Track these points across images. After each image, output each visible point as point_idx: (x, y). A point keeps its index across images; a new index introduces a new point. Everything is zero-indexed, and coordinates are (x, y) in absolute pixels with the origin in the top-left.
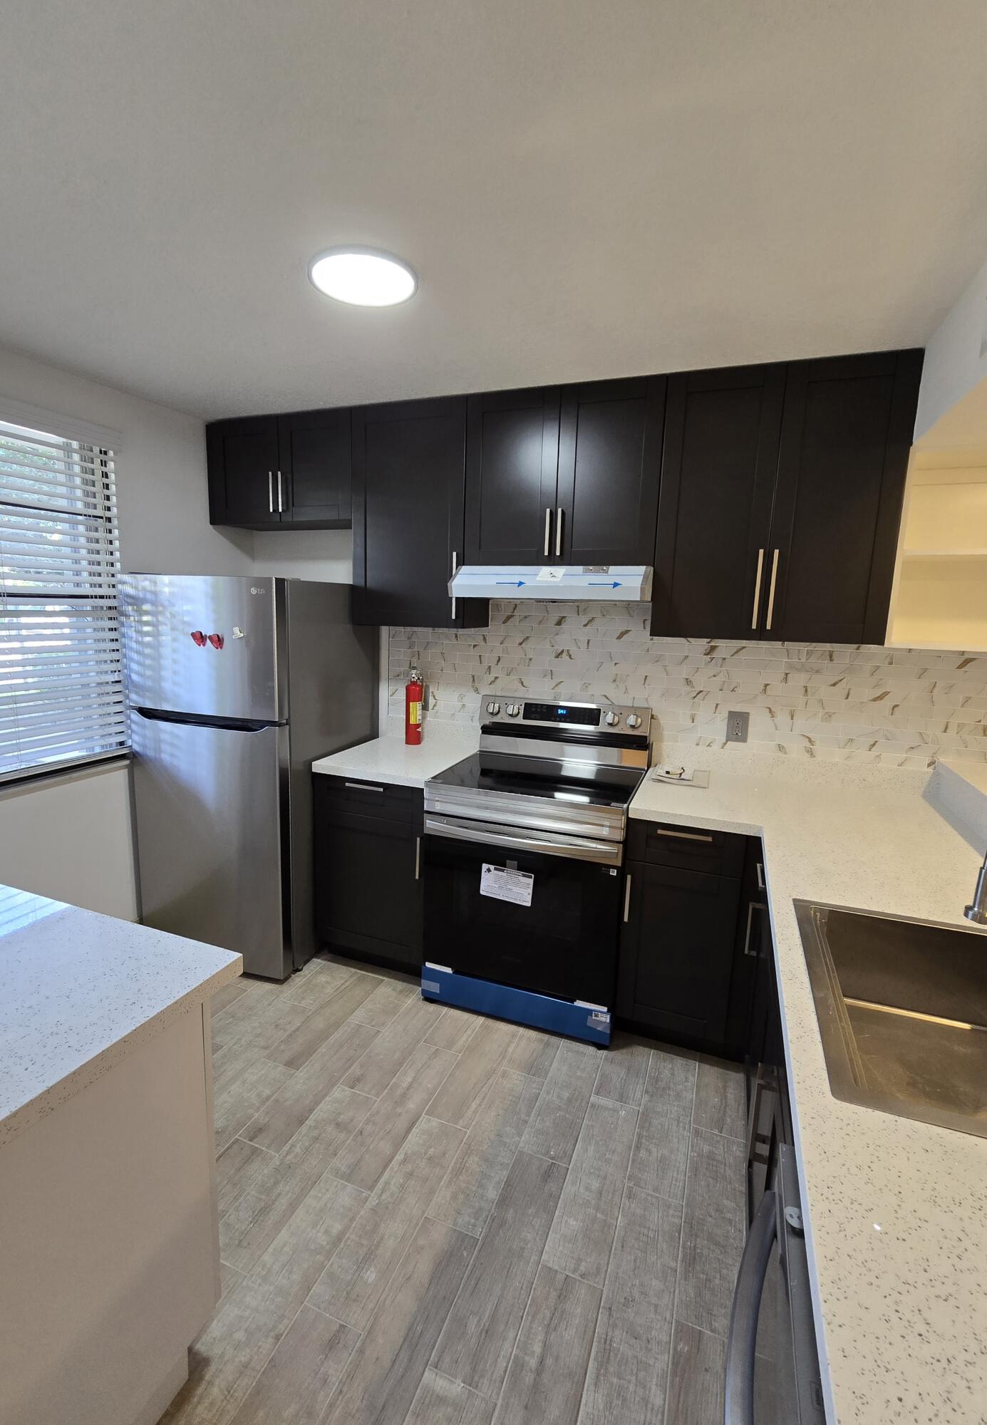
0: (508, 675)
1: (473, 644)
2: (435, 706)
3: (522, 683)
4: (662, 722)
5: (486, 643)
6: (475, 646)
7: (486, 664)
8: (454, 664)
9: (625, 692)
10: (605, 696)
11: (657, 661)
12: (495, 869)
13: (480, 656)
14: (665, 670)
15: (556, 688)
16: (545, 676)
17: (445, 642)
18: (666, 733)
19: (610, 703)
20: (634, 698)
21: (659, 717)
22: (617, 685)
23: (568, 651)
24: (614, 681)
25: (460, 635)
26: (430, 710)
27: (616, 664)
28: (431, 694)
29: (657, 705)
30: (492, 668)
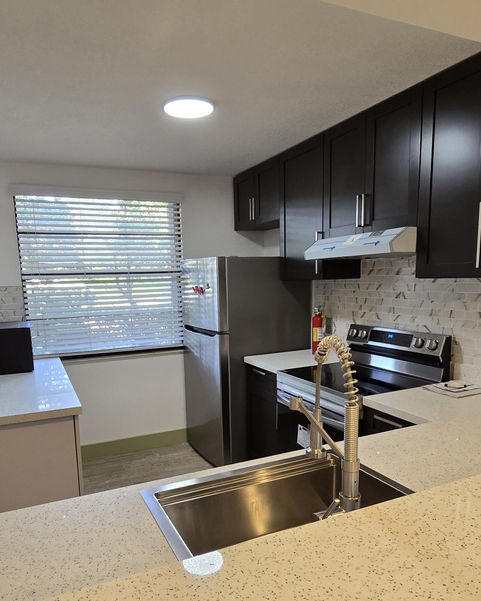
0: (370, 311)
1: (353, 290)
2: (335, 331)
3: (378, 316)
4: (462, 347)
5: (359, 289)
6: (354, 291)
7: (359, 304)
8: (344, 304)
9: (438, 323)
10: (425, 326)
11: (459, 299)
12: (303, 429)
13: (356, 298)
14: (465, 305)
15: (396, 320)
16: (390, 311)
17: (340, 290)
18: (465, 357)
19: (428, 332)
20: (444, 328)
21: (461, 344)
22: (433, 318)
23: (403, 293)
24: (431, 314)
25: (347, 284)
26: (333, 334)
27: (432, 302)
28: (333, 324)
29: (459, 334)
30: (362, 306)
